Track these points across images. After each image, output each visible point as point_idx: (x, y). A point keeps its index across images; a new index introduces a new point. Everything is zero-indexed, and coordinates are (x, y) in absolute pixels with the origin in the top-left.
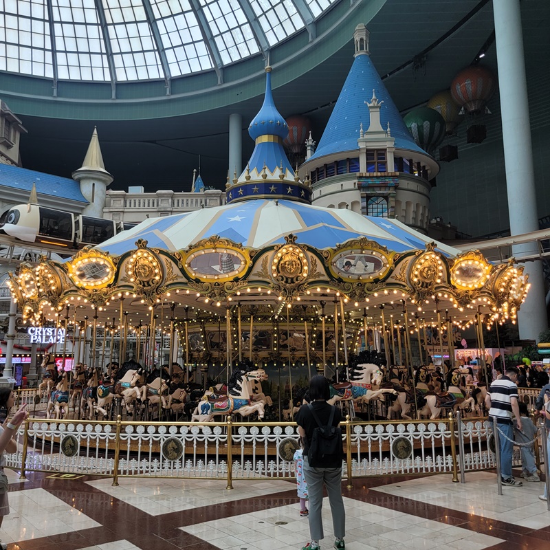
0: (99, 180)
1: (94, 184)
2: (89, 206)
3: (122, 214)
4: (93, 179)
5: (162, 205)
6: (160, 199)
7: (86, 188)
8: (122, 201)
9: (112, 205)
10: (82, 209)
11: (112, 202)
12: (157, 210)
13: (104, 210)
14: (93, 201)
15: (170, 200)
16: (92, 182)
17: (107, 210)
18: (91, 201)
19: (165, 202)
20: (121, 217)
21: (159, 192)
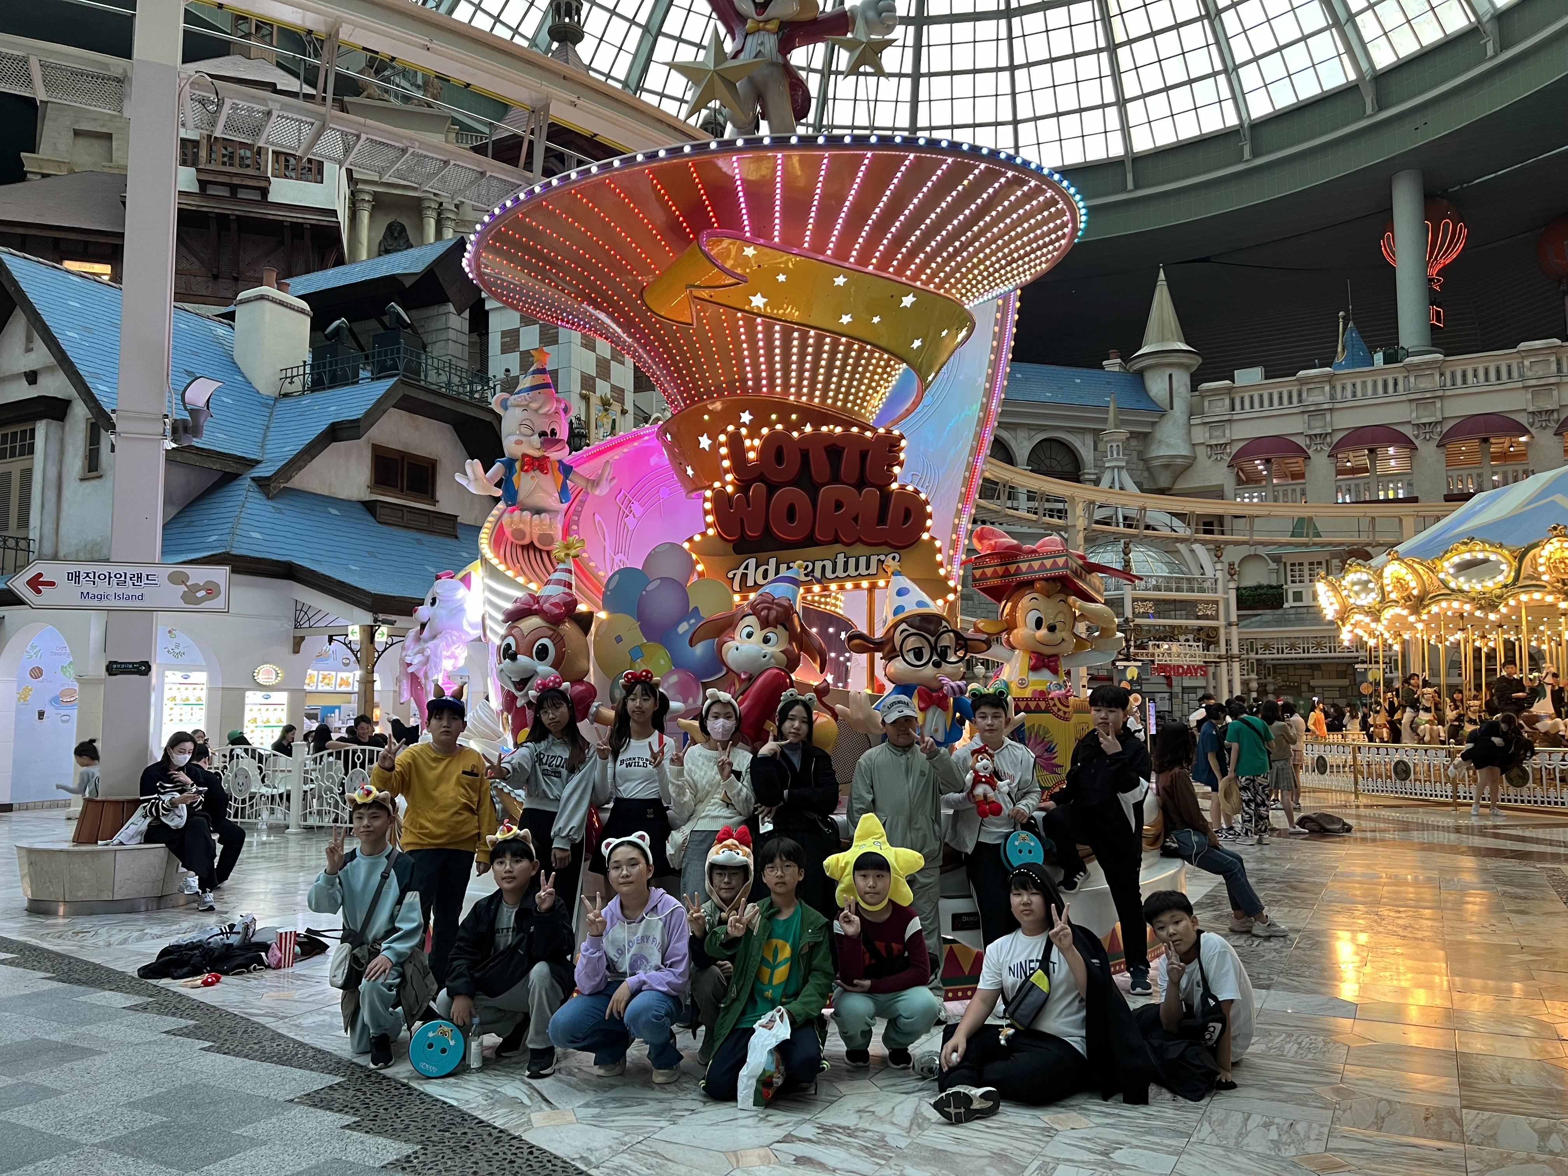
0: (1180, 365)
1: (1170, 376)
2: (1165, 418)
3: (1228, 425)
4: (1170, 365)
5: (1311, 399)
6: (1304, 388)
7: (1157, 386)
8: (1227, 402)
9: (1206, 409)
10: (1153, 424)
11: (1206, 404)
12: (1301, 409)
13: (1192, 422)
14: (1172, 408)
15: (1327, 388)
16: (1168, 371)
17: (1198, 421)
18: (1168, 408)
19: (1316, 392)
20: (1227, 432)
21: (1301, 373)
